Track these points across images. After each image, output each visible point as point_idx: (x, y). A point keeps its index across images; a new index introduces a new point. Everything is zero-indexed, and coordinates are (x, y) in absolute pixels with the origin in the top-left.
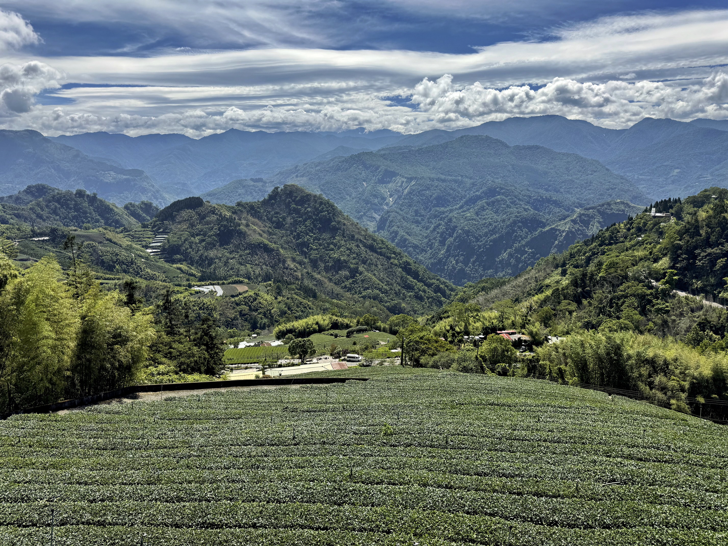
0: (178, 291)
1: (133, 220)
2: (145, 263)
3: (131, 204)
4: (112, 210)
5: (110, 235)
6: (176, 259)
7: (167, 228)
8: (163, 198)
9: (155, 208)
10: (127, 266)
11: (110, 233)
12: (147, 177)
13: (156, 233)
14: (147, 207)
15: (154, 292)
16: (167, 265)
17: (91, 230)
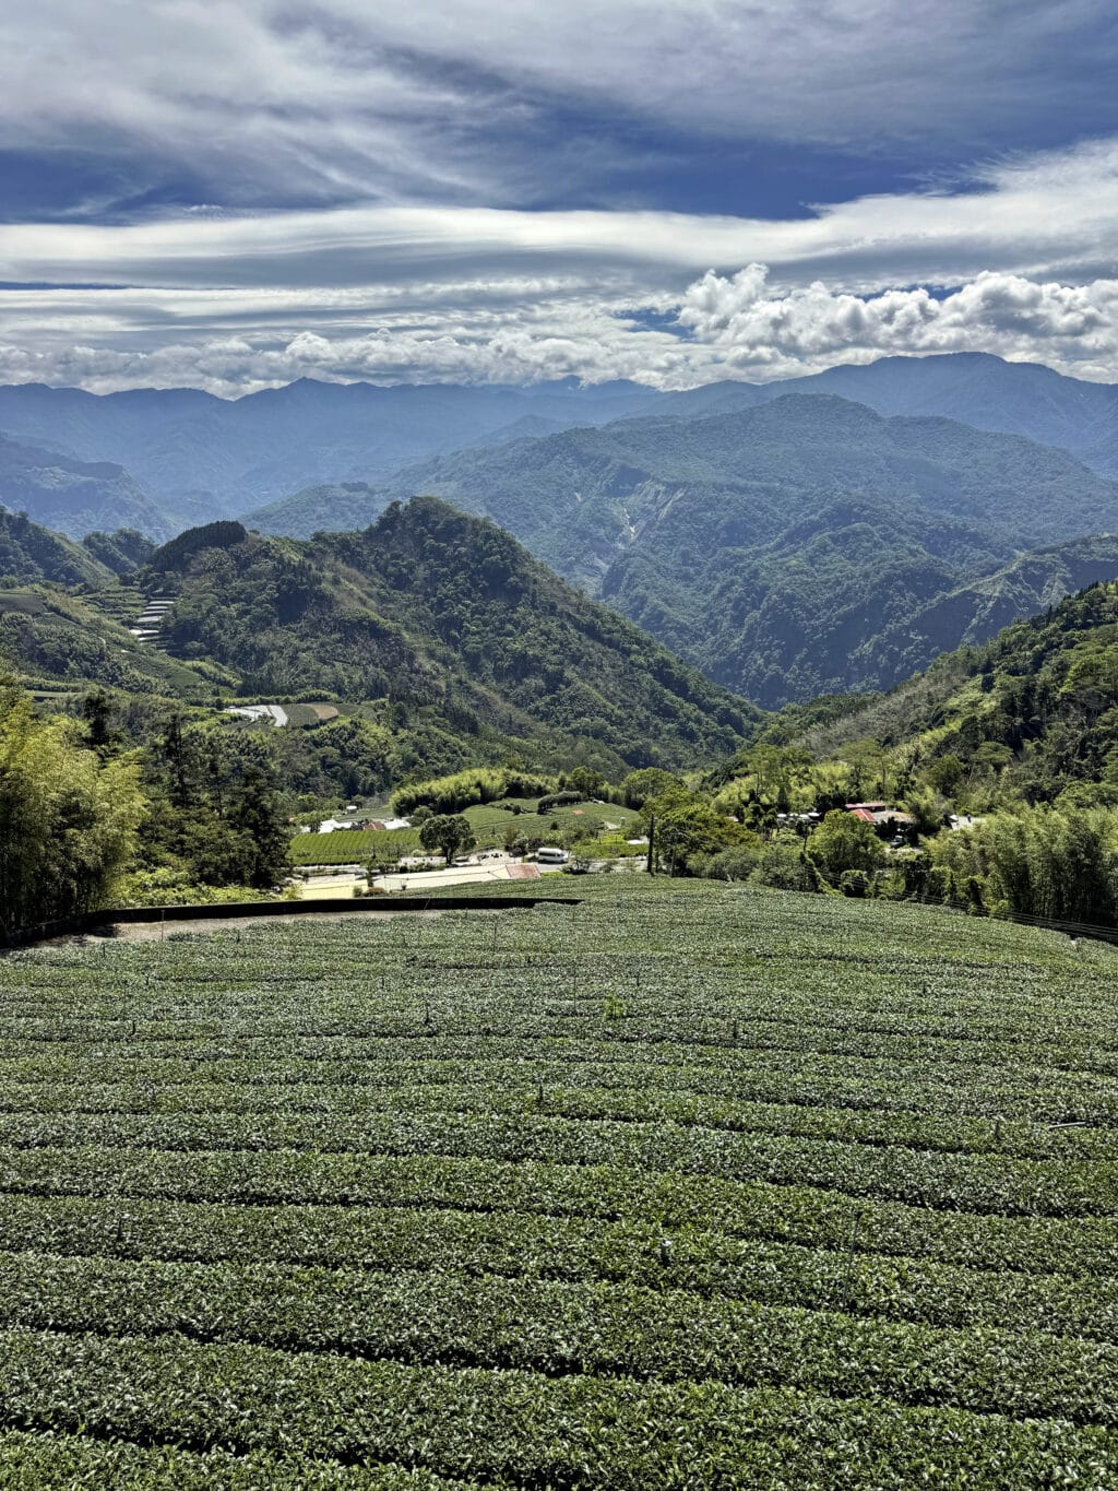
0: (195, 715)
1: (102, 569)
2: (129, 658)
3: (97, 535)
4: (58, 547)
5: (56, 599)
6: (191, 650)
7: (171, 585)
8: (163, 524)
9: (148, 543)
10: (92, 662)
11: (56, 596)
12: (129, 480)
13: (150, 596)
14: (131, 542)
15: (147, 717)
16: (172, 663)
17: (18, 589)
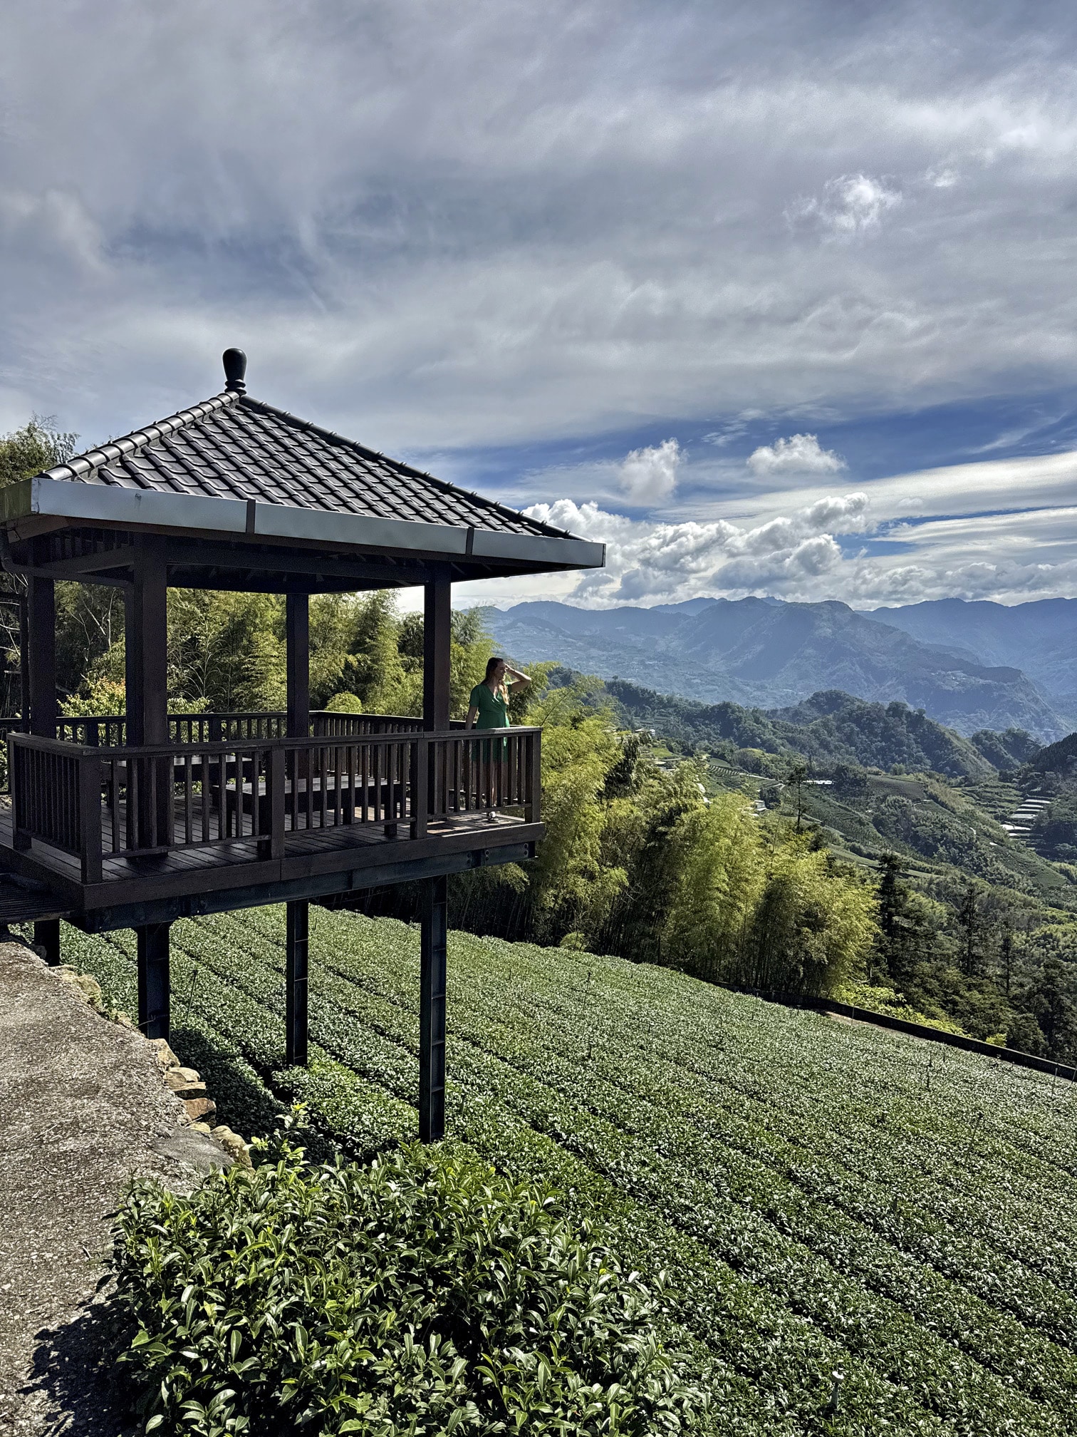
1: (986, 765)
2: (996, 850)
3: (985, 733)
5: (936, 788)
6: (1061, 852)
7: (1051, 785)
9: (1034, 743)
10: (961, 851)
11: (937, 785)
12: (1026, 683)
13: (1026, 794)
14: (1017, 742)
16: (1040, 862)
17: (904, 776)
